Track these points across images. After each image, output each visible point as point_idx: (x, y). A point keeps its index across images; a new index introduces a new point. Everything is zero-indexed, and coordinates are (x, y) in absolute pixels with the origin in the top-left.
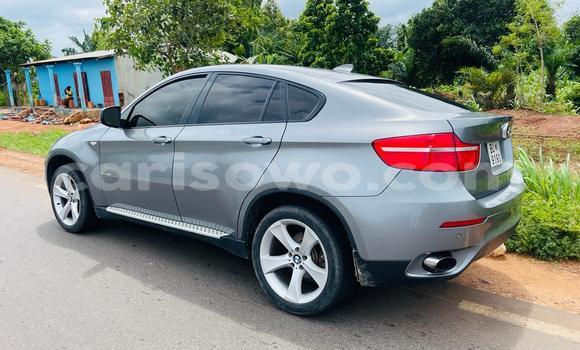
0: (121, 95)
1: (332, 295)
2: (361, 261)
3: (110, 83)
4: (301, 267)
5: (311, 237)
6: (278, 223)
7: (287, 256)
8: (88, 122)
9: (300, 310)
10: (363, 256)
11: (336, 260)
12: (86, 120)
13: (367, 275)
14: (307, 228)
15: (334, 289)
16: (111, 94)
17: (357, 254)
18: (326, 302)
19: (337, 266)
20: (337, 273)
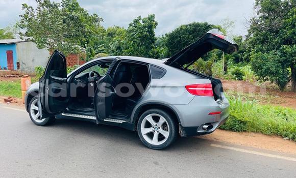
0: (18, 63)
1: (171, 140)
2: (182, 127)
3: (12, 56)
4: (158, 132)
5: (162, 120)
6: (149, 115)
7: (152, 128)
8: (27, 77)
9: (158, 147)
10: (182, 125)
11: (173, 128)
12: (26, 76)
13: (184, 132)
14: (161, 117)
15: (172, 139)
16: (12, 63)
17: (181, 125)
18: (169, 143)
19: (173, 130)
20: (173, 132)
